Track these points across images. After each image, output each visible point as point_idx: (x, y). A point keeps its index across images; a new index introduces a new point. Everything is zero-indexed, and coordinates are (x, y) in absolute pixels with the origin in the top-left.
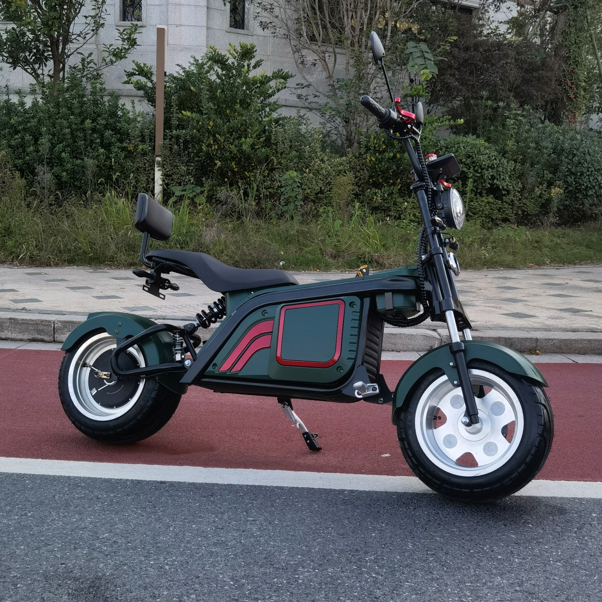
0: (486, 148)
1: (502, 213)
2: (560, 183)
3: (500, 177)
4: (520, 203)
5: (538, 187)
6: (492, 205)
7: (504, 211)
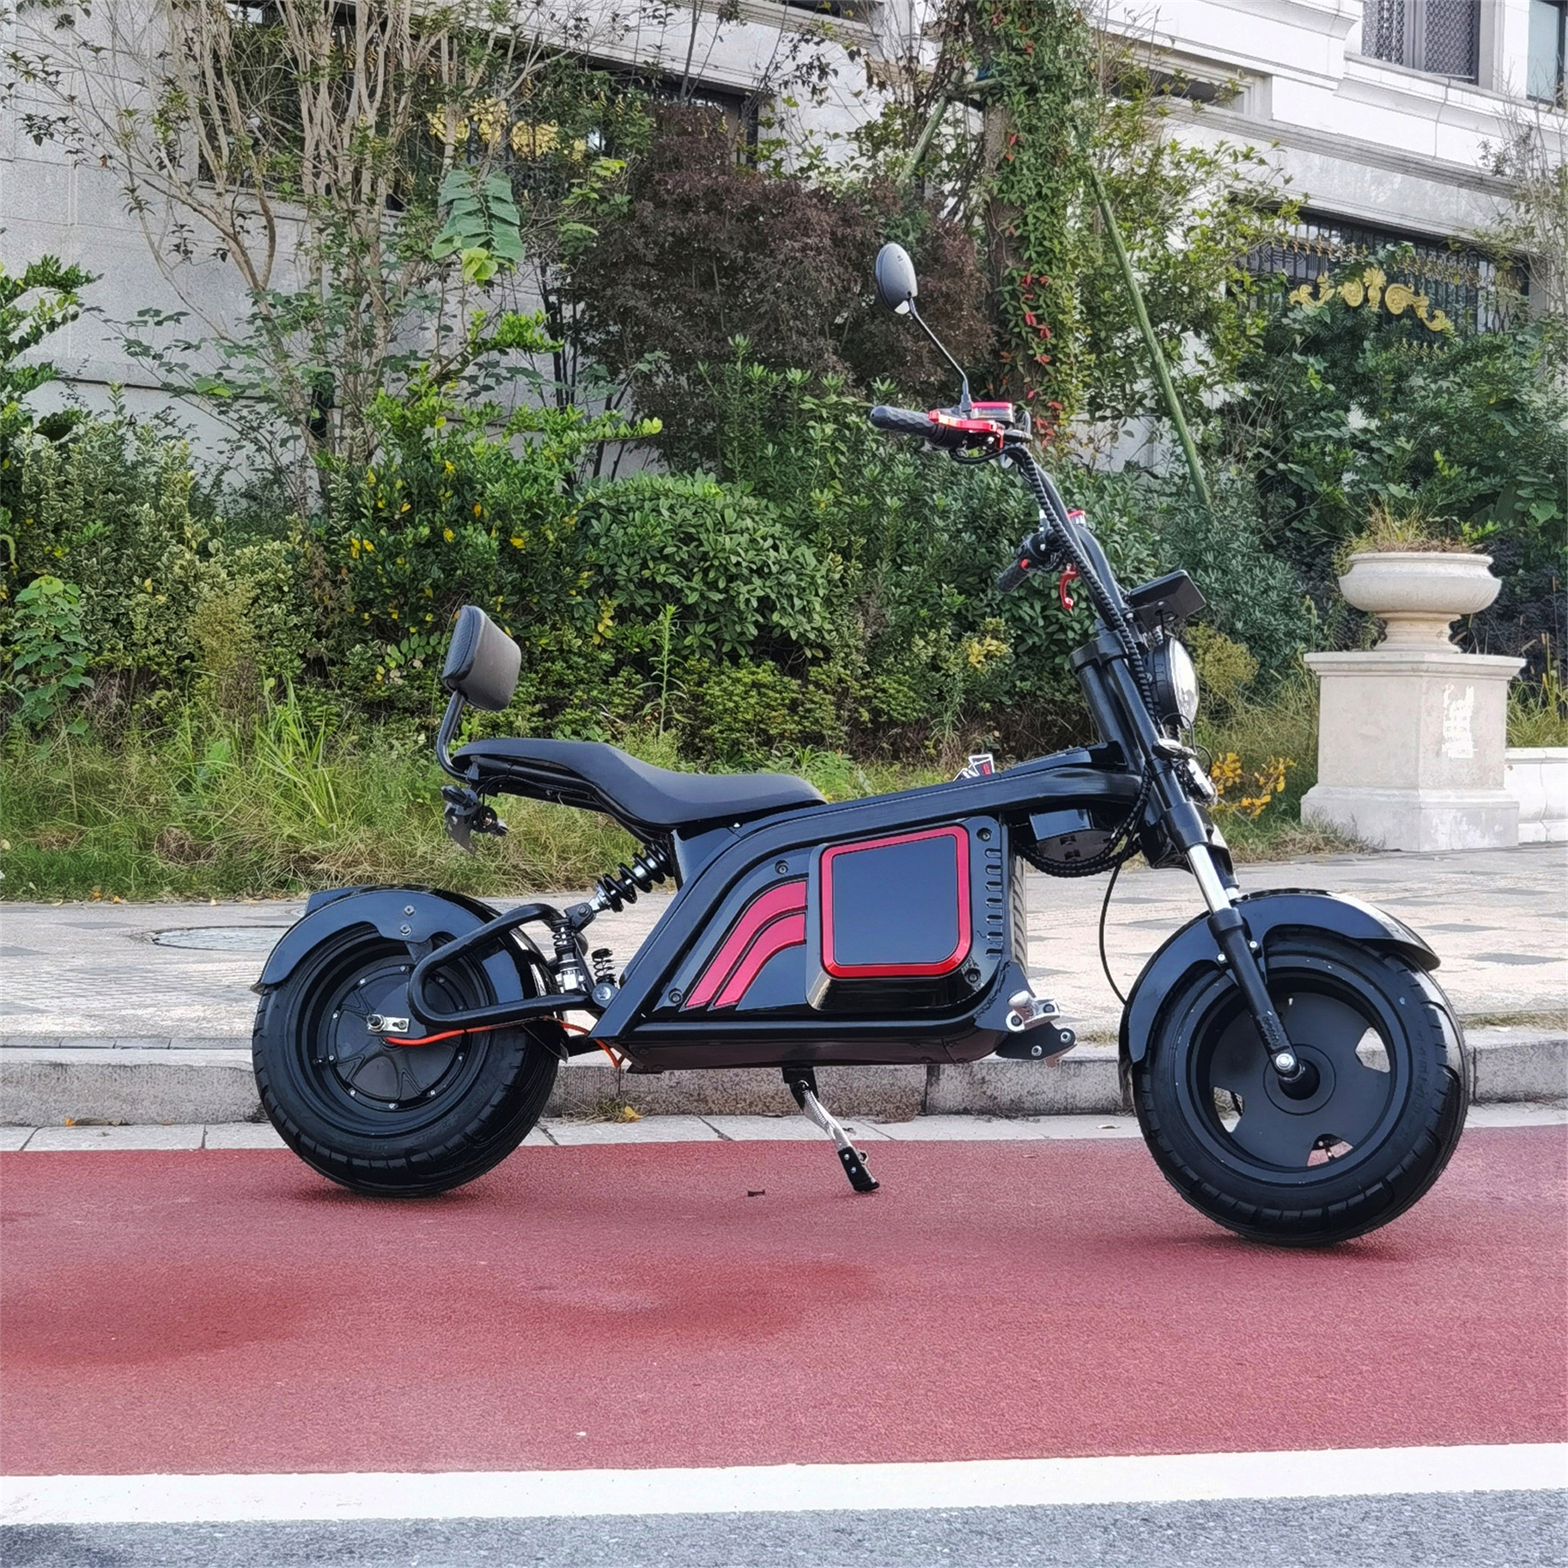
0: (742, 513)
1: (802, 717)
2: (1000, 622)
3: (793, 607)
4: (863, 687)
5: (924, 636)
6: (771, 693)
7: (809, 711)
